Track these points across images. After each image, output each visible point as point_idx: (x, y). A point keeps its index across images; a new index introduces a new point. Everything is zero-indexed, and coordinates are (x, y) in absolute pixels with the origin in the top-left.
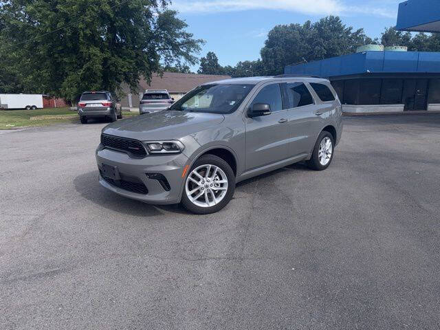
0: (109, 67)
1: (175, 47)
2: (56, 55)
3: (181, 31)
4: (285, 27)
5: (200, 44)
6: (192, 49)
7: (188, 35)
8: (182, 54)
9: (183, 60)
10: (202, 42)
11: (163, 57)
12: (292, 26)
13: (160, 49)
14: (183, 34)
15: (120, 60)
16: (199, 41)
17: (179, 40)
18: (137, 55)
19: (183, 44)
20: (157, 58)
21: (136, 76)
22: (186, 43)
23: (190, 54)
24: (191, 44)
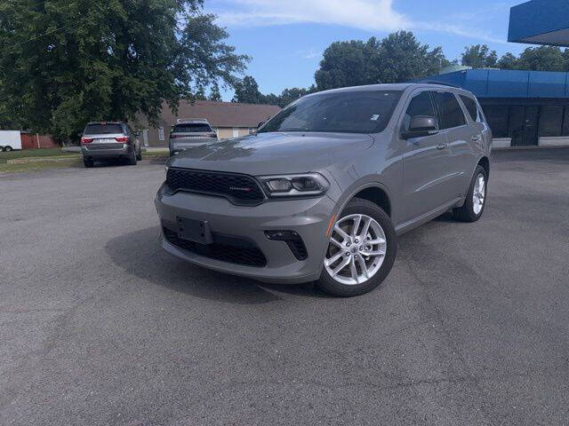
0: (120, 91)
1: (211, 65)
2: (44, 73)
3: (220, 42)
4: (345, 44)
5: (244, 60)
6: (234, 68)
7: (229, 49)
8: (220, 73)
9: (221, 81)
10: (246, 58)
11: (194, 77)
12: (353, 43)
13: (190, 67)
14: (221, 47)
15: (136, 81)
16: (243, 57)
17: (216, 55)
18: (160, 75)
19: (222, 60)
20: (186, 79)
21: (158, 104)
22: (225, 60)
23: (231, 73)
24: (232, 61)
